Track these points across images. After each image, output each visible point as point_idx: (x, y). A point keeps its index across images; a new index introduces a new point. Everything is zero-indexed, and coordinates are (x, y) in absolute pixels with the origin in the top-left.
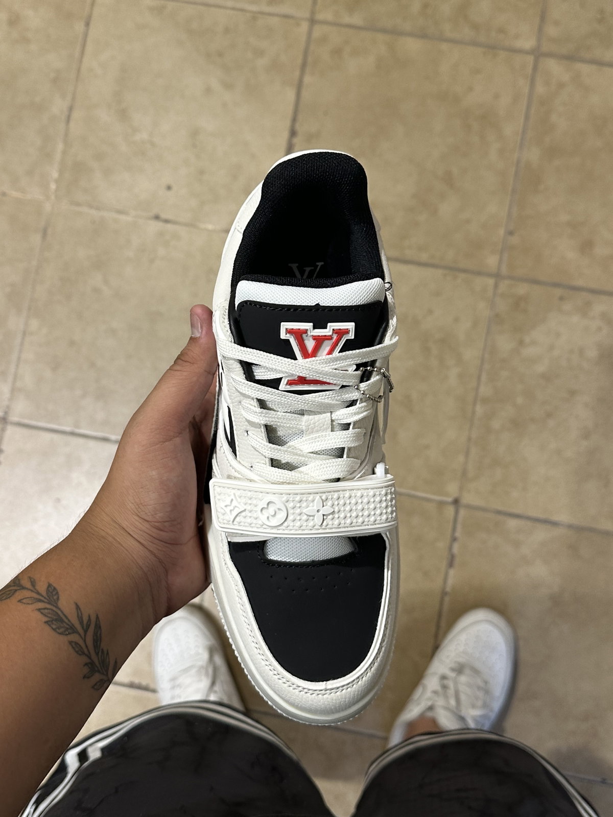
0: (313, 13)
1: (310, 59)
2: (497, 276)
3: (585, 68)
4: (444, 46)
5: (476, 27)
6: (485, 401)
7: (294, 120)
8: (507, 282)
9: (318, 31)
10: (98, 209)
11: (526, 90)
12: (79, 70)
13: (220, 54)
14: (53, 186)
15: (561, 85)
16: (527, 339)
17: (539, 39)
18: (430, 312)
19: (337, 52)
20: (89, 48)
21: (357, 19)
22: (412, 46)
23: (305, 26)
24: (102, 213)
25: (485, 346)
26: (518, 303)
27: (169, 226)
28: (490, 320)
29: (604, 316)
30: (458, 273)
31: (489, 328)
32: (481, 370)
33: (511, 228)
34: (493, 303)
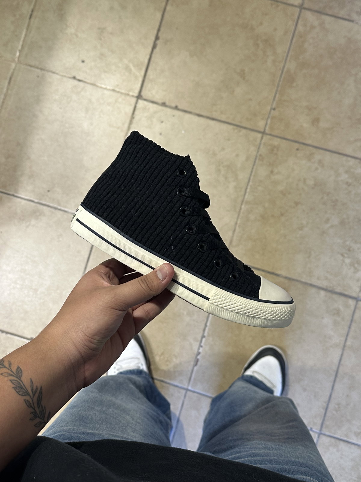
2: (263, 133)
3: (327, 19)
6: (248, 203)
7: (159, 30)
8: (268, 137)
10: (41, 69)
14: (18, 54)
16: (276, 171)
18: (223, 149)
24: (43, 72)
25: (252, 172)
26: (273, 150)
27: (81, 84)
28: (256, 157)
29: (320, 162)
30: (242, 129)
31: (255, 162)
32: (248, 185)
33: (273, 107)
34: (259, 148)
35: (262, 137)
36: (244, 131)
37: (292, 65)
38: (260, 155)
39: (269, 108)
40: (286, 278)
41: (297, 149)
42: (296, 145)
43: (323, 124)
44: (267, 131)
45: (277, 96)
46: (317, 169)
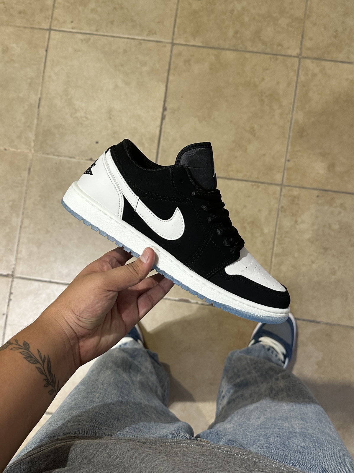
0: (173, 39)
1: (172, 66)
2: (282, 185)
3: (327, 64)
4: (247, 55)
5: (264, 43)
7: (165, 101)
8: (287, 188)
9: (176, 49)
10: (58, 156)
11: (295, 78)
12: (43, 77)
13: (122, 66)
14: (33, 144)
15: (314, 75)
16: (300, 220)
17: (301, 49)
18: (245, 206)
19: (187, 62)
20: (48, 63)
21: (198, 42)
22: (230, 56)
23: (169, 47)
24: (60, 158)
25: (276, 225)
26: (294, 200)
28: (278, 210)
29: (342, 205)
30: (260, 184)
31: (278, 214)
32: (275, 238)
33: (288, 158)
34: (280, 201)
35: (281, 190)
36: (262, 186)
37: (299, 116)
38: (282, 207)
39: (283, 160)
41: (318, 196)
42: (316, 193)
43: (339, 169)
44: (285, 182)
45: (290, 147)
46: (340, 213)
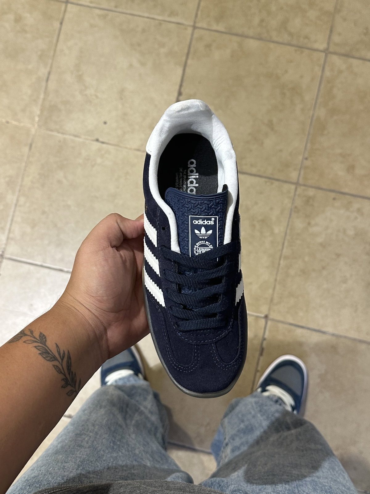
0: (195, 22)
1: (192, 50)
2: (297, 184)
4: (272, 45)
5: (291, 34)
6: (286, 258)
7: (181, 86)
8: (303, 188)
9: (197, 33)
10: (63, 133)
11: (320, 73)
12: (55, 51)
13: (139, 45)
14: (37, 119)
15: (340, 72)
16: (313, 222)
17: (328, 44)
18: (256, 203)
19: (208, 46)
20: (62, 37)
21: (221, 27)
22: (253, 44)
23: (190, 30)
24: (65, 136)
25: (288, 225)
26: (308, 201)
27: (104, 145)
28: (291, 210)
29: (359, 210)
30: (273, 181)
31: (290, 215)
32: (284, 239)
33: (306, 156)
34: (293, 200)
35: (296, 189)
36: (276, 183)
37: (322, 113)
38: (296, 207)
39: (301, 158)
40: (333, 335)
41: (334, 199)
42: (333, 195)
43: (359, 171)
44: (301, 181)
45: (309, 145)
46: (356, 218)
